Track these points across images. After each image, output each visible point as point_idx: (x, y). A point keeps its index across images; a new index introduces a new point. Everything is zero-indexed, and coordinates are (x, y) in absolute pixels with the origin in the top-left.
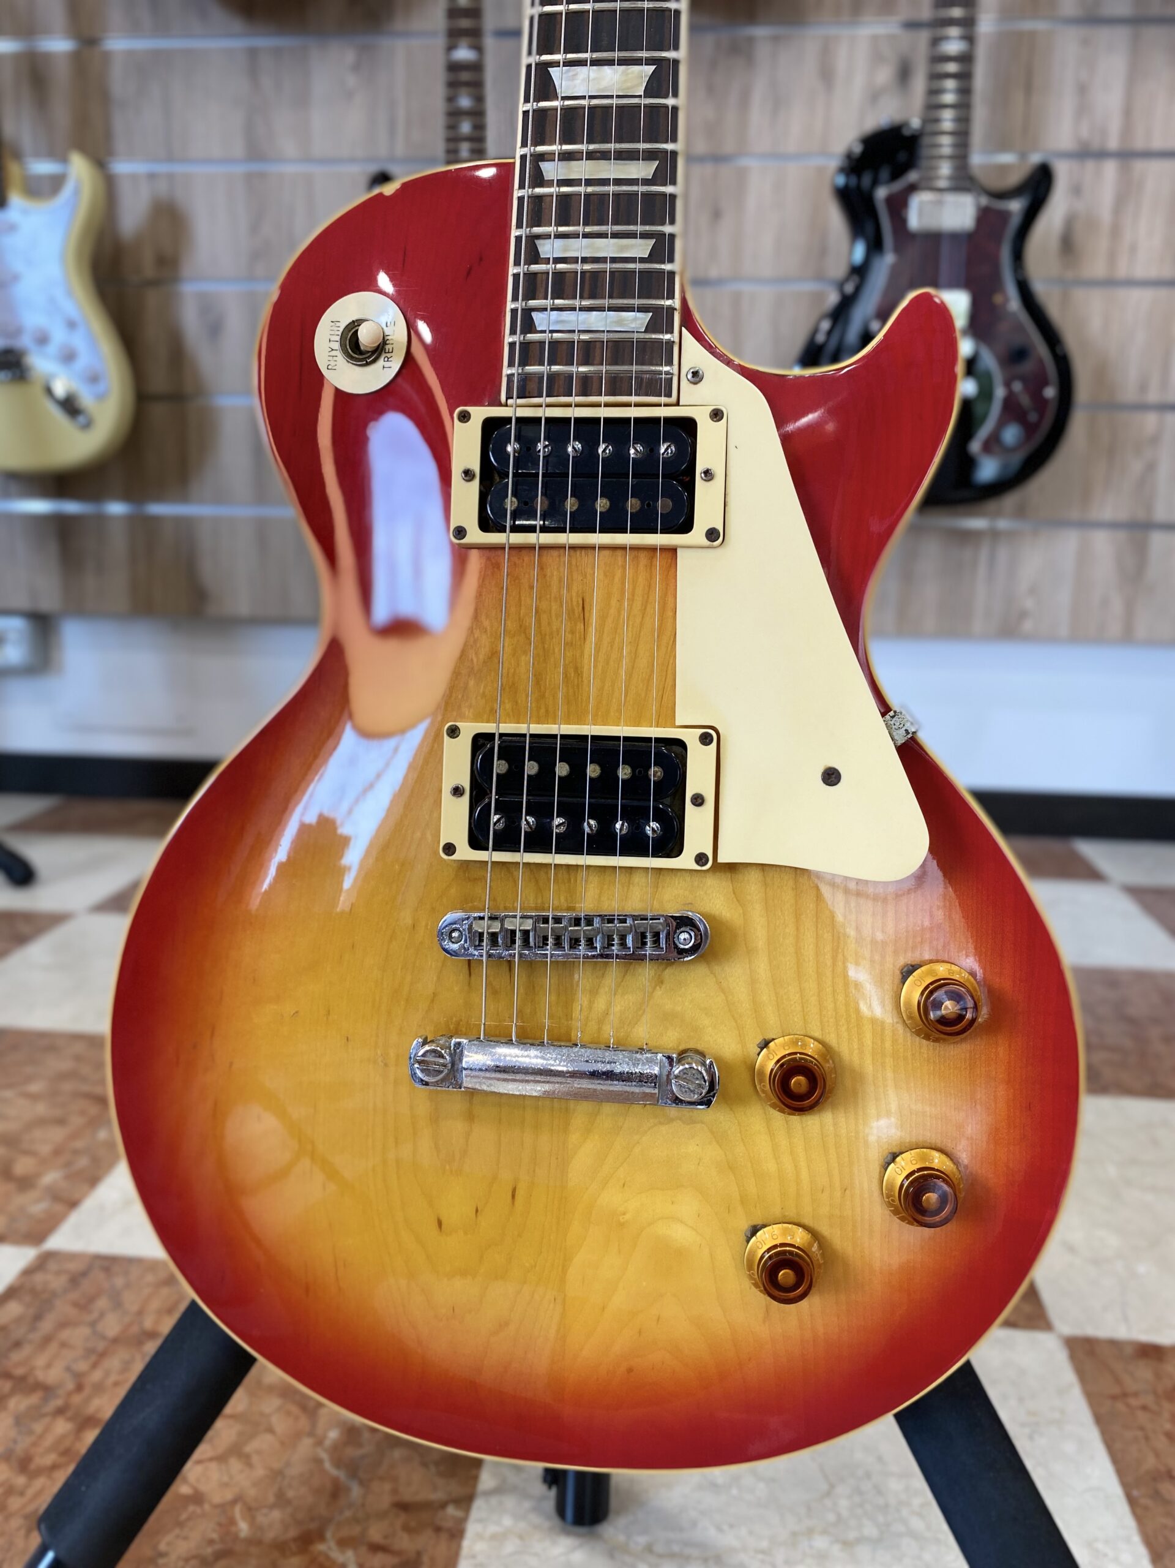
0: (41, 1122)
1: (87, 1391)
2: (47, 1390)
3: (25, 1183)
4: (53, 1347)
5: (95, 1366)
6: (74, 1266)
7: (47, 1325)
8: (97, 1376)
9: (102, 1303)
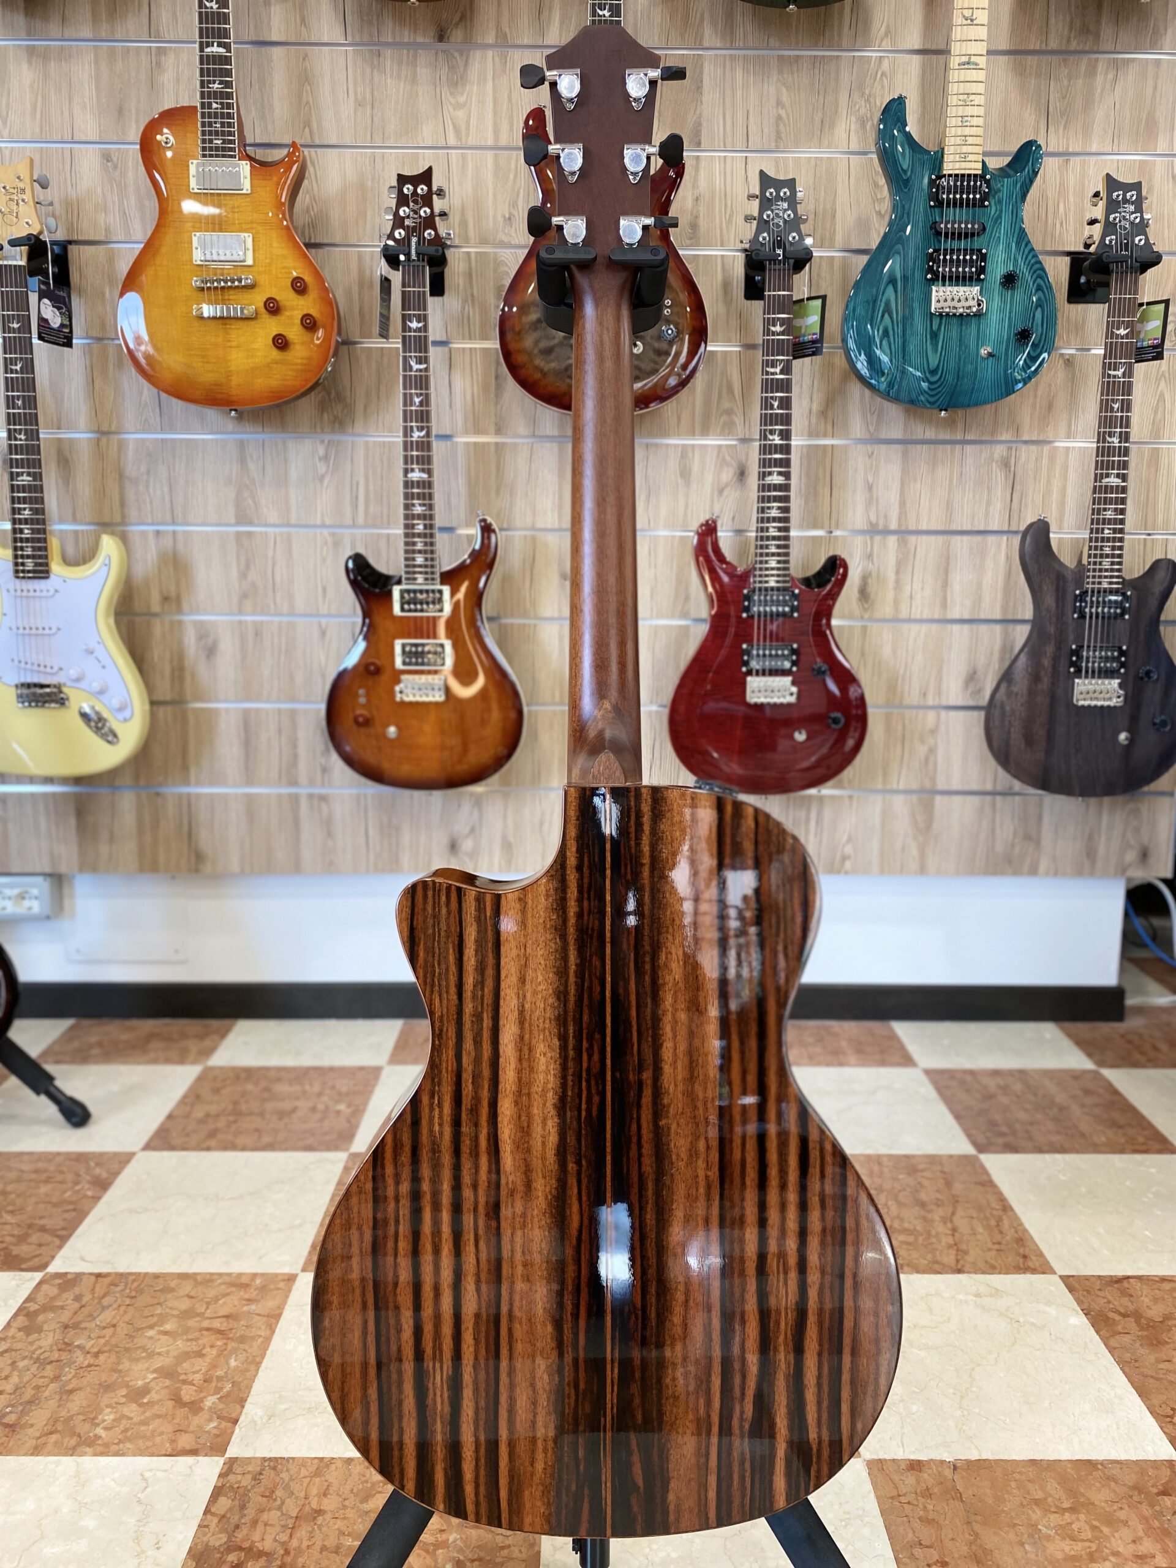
0: (186, 1356)
1: (292, 1553)
2: (267, 1554)
3: (195, 1407)
4: (260, 1527)
5: (291, 1536)
6: (250, 1469)
7: (251, 1512)
8: (294, 1543)
9: (279, 1493)
